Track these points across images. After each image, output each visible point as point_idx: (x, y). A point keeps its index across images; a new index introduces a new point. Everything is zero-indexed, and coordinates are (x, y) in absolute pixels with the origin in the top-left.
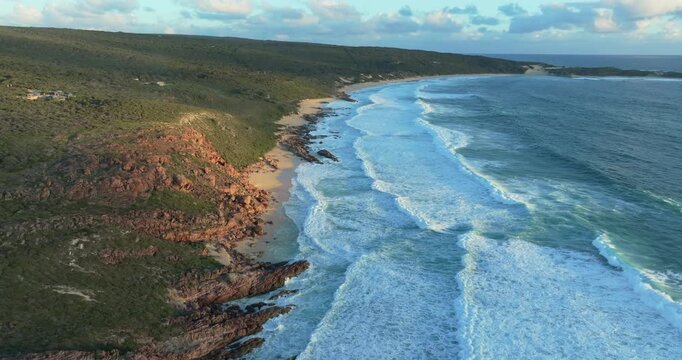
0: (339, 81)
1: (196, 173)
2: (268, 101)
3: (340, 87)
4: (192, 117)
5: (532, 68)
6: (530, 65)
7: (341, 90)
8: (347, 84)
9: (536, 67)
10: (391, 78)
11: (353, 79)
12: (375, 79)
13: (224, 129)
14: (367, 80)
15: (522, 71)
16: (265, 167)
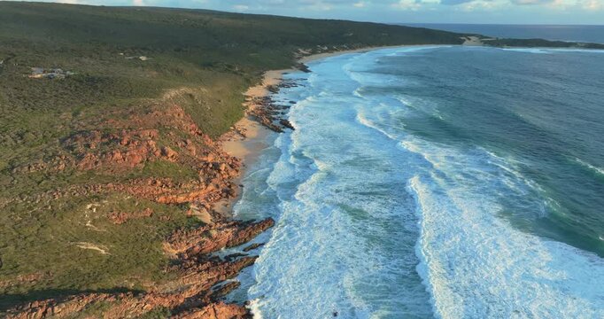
0: (298, 52)
1: (180, 145)
2: (235, 73)
3: (299, 58)
4: (173, 93)
5: (469, 39)
6: (468, 36)
7: (300, 62)
8: (306, 55)
9: (473, 38)
10: (344, 49)
11: (310, 50)
12: (330, 50)
13: (200, 103)
14: (323, 52)
15: (461, 42)
16: (235, 136)
